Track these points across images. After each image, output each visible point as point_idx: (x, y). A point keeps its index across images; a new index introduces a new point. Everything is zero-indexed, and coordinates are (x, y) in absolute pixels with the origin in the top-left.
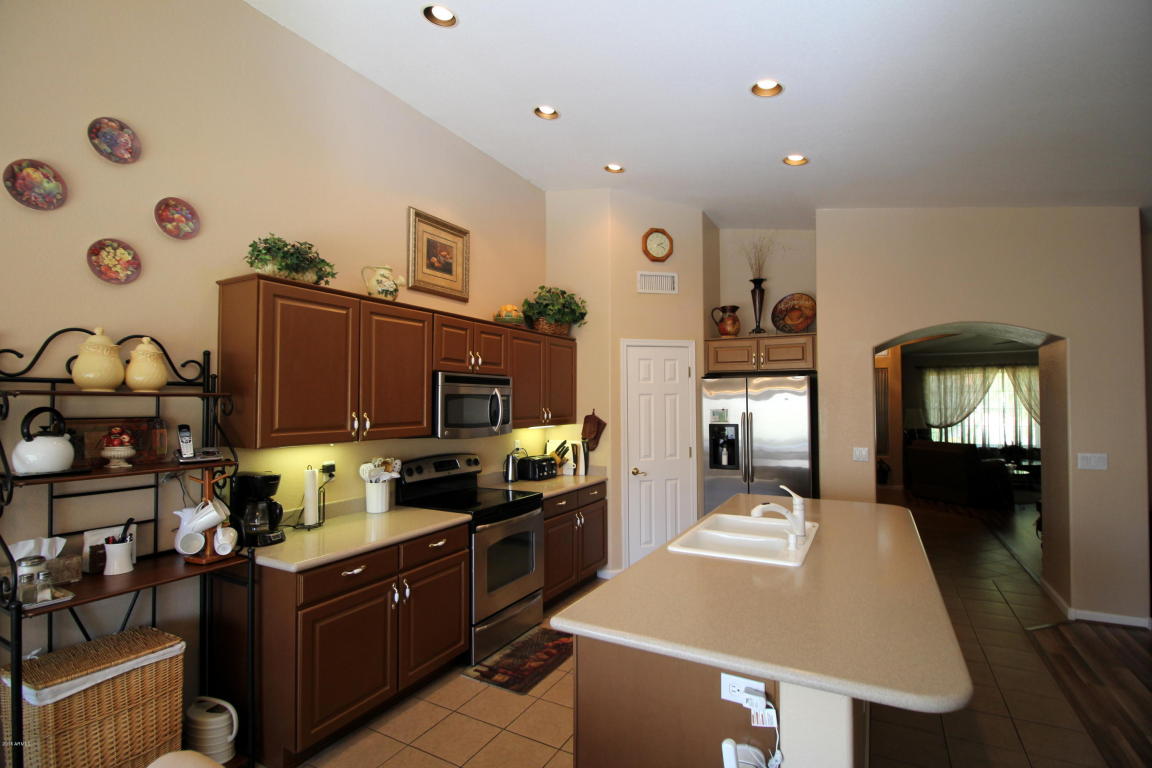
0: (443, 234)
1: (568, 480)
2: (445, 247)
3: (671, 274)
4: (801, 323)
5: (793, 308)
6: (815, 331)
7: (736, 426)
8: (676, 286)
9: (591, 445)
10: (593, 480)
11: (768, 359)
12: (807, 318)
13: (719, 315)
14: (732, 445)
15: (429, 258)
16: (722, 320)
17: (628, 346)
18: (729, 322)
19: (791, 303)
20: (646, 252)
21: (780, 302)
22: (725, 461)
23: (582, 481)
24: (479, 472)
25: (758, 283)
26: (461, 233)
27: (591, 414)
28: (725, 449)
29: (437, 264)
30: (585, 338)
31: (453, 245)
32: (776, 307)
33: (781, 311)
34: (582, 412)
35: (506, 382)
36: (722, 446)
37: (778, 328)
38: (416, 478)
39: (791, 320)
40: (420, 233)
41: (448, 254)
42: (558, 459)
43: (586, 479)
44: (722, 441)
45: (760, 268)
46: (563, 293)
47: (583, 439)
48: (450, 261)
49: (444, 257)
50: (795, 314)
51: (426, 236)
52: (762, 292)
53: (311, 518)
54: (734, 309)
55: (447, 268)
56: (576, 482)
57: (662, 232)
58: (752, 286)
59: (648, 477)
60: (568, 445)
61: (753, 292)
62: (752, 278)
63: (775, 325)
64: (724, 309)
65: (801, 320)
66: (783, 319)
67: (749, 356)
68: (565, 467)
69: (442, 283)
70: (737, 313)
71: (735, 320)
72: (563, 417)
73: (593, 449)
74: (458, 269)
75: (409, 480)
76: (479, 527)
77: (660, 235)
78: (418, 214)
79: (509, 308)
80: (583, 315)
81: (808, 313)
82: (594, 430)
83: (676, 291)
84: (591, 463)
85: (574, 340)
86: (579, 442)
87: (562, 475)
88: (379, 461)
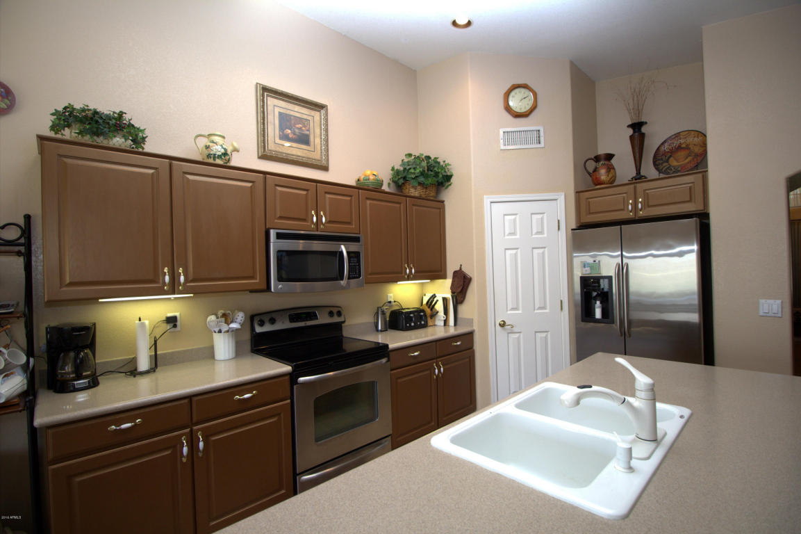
0: (297, 108)
1: (438, 330)
2: (300, 120)
3: (538, 128)
4: (690, 162)
5: (679, 148)
6: (706, 166)
7: (610, 278)
8: (542, 139)
9: (459, 298)
10: (462, 330)
11: (647, 205)
12: (697, 155)
13: (591, 166)
14: (605, 297)
15: (282, 128)
16: (595, 170)
17: (491, 202)
18: (603, 171)
19: (676, 143)
20: (508, 109)
21: (662, 144)
22: (598, 314)
23: (452, 331)
24: (344, 322)
25: (637, 127)
26: (319, 107)
27: (458, 269)
28: (598, 303)
29: (290, 136)
30: (452, 199)
31: (309, 118)
32: (658, 149)
33: (665, 153)
34: (451, 268)
35: (357, 240)
36: (595, 299)
37: (660, 171)
38: (267, 328)
39: (677, 161)
40: (270, 108)
41: (305, 126)
42: (428, 311)
43: (455, 330)
44: (595, 294)
45: (639, 111)
46: (428, 158)
47: (453, 292)
48: (308, 133)
49: (300, 129)
50: (682, 154)
51: (277, 110)
52: (642, 136)
53: (143, 364)
54: (609, 157)
55: (304, 140)
56: (446, 332)
57: (525, 86)
58: (630, 131)
59: (515, 329)
60: (439, 298)
61: (631, 137)
62: (630, 123)
63: (657, 169)
64: (597, 159)
65: (689, 158)
66: (667, 161)
67: (625, 203)
68: (437, 318)
69: (299, 153)
70: (613, 161)
71: (610, 168)
72: (435, 273)
73: (462, 302)
74: (316, 140)
75: (258, 329)
76: (302, 379)
77: (523, 90)
78: (265, 89)
79: (368, 172)
80: (448, 178)
81: (697, 150)
82: (462, 284)
83: (542, 145)
84: (460, 315)
85: (443, 202)
86: (449, 295)
87: (435, 325)
88: (220, 313)
